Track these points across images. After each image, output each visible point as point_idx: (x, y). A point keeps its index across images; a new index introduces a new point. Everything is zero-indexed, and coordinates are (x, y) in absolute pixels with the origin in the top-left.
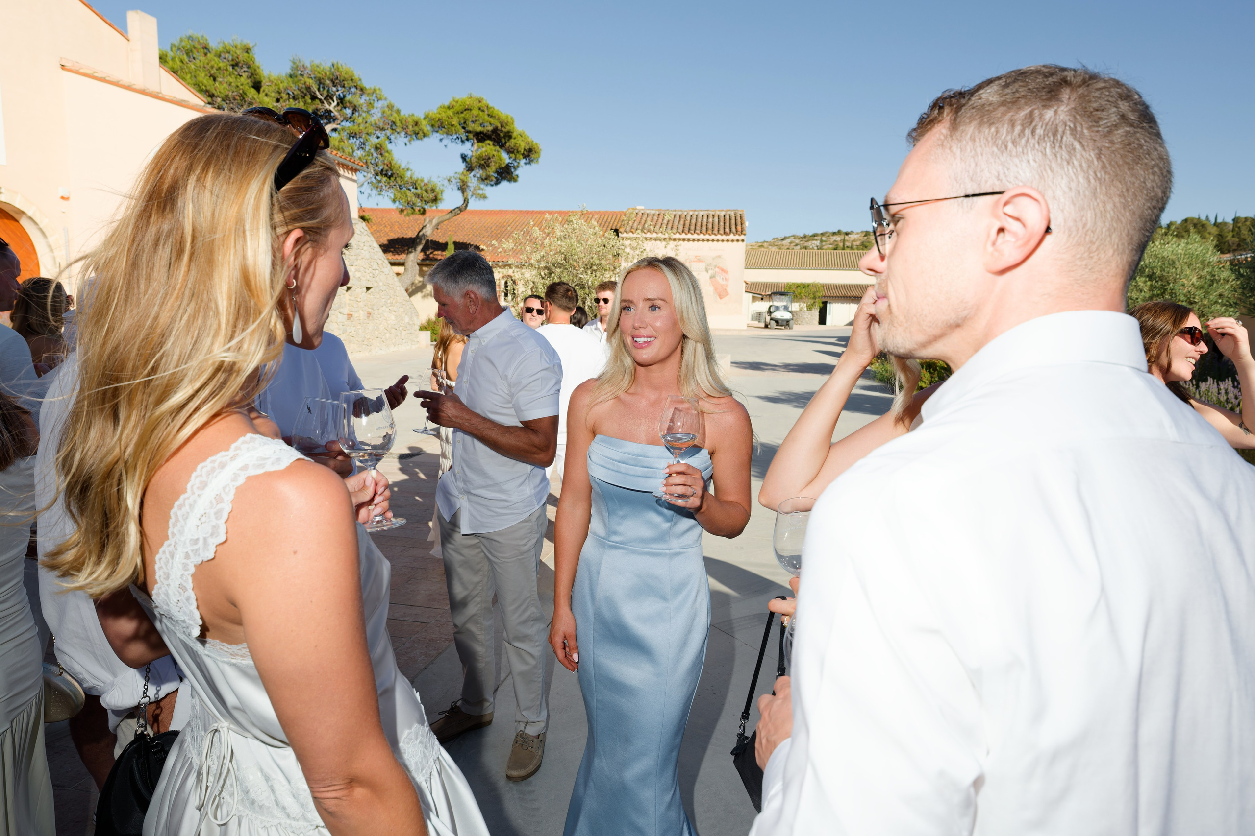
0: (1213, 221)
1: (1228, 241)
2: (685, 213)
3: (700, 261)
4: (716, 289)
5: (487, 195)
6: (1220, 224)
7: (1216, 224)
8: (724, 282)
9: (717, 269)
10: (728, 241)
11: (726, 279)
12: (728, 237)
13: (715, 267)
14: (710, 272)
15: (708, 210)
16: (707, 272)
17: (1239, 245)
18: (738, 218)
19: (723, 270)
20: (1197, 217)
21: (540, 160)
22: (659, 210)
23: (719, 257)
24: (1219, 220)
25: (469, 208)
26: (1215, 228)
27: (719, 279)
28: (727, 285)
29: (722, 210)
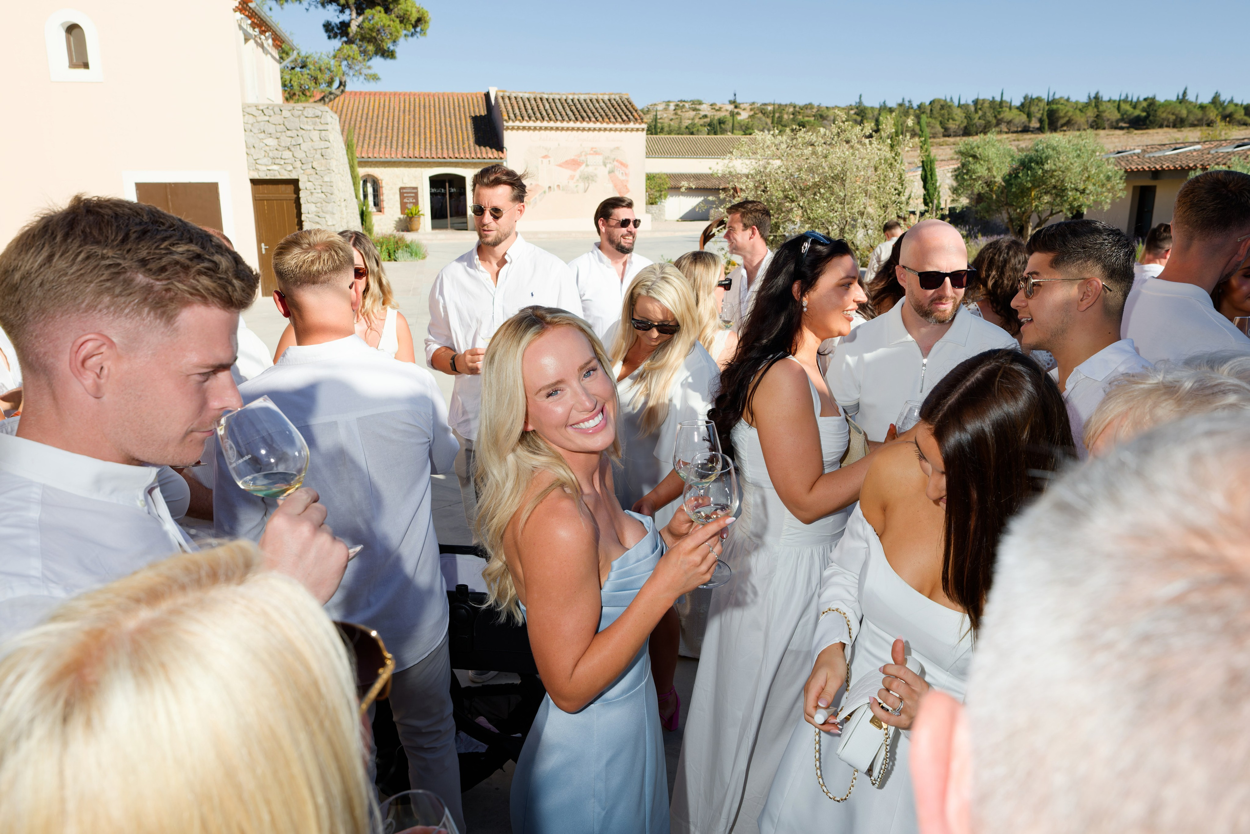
0: (956, 103)
1: (975, 124)
2: (564, 97)
3: (596, 153)
4: (615, 186)
5: (380, 75)
6: (963, 105)
7: (959, 106)
8: (624, 178)
9: (615, 163)
10: (627, 130)
11: (626, 174)
12: (627, 126)
13: (614, 160)
14: (609, 166)
15: (589, 94)
16: (605, 166)
17: (985, 127)
18: (627, 103)
19: (622, 164)
20: (944, 98)
21: (429, 32)
22: (533, 93)
23: (618, 148)
24: (962, 102)
25: (348, 88)
26: (959, 110)
27: (618, 174)
28: (627, 181)
29: (605, 94)
